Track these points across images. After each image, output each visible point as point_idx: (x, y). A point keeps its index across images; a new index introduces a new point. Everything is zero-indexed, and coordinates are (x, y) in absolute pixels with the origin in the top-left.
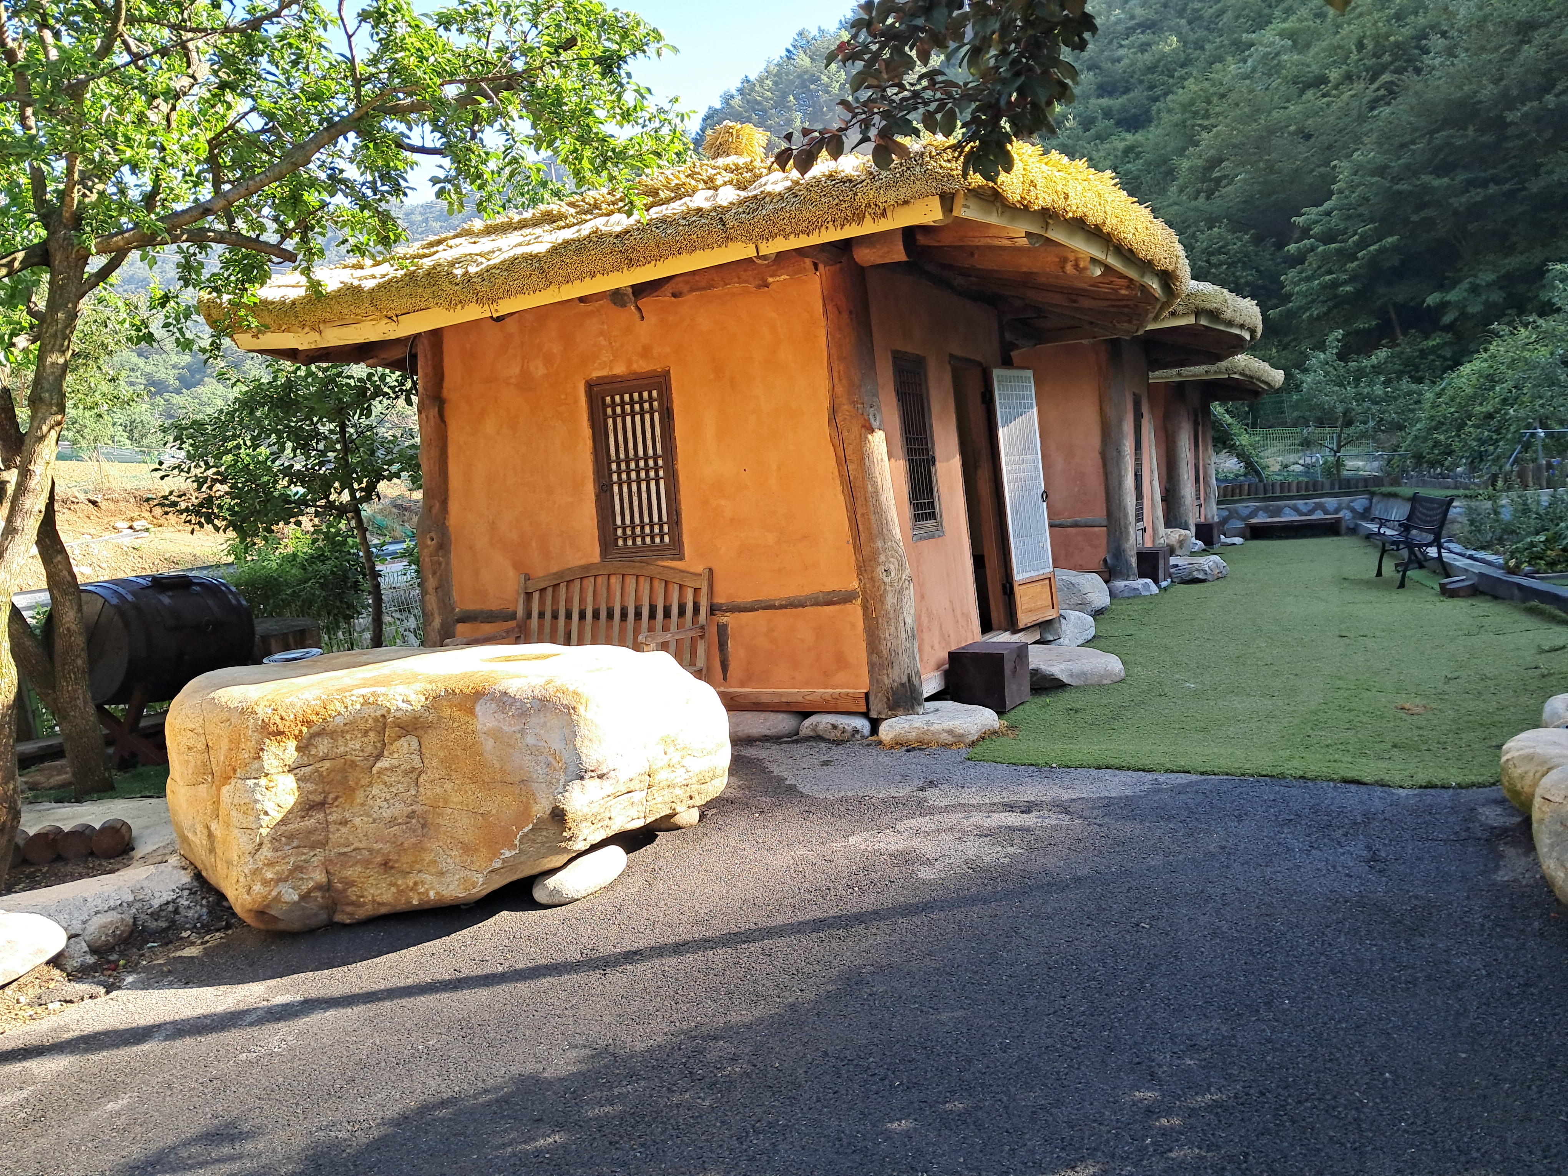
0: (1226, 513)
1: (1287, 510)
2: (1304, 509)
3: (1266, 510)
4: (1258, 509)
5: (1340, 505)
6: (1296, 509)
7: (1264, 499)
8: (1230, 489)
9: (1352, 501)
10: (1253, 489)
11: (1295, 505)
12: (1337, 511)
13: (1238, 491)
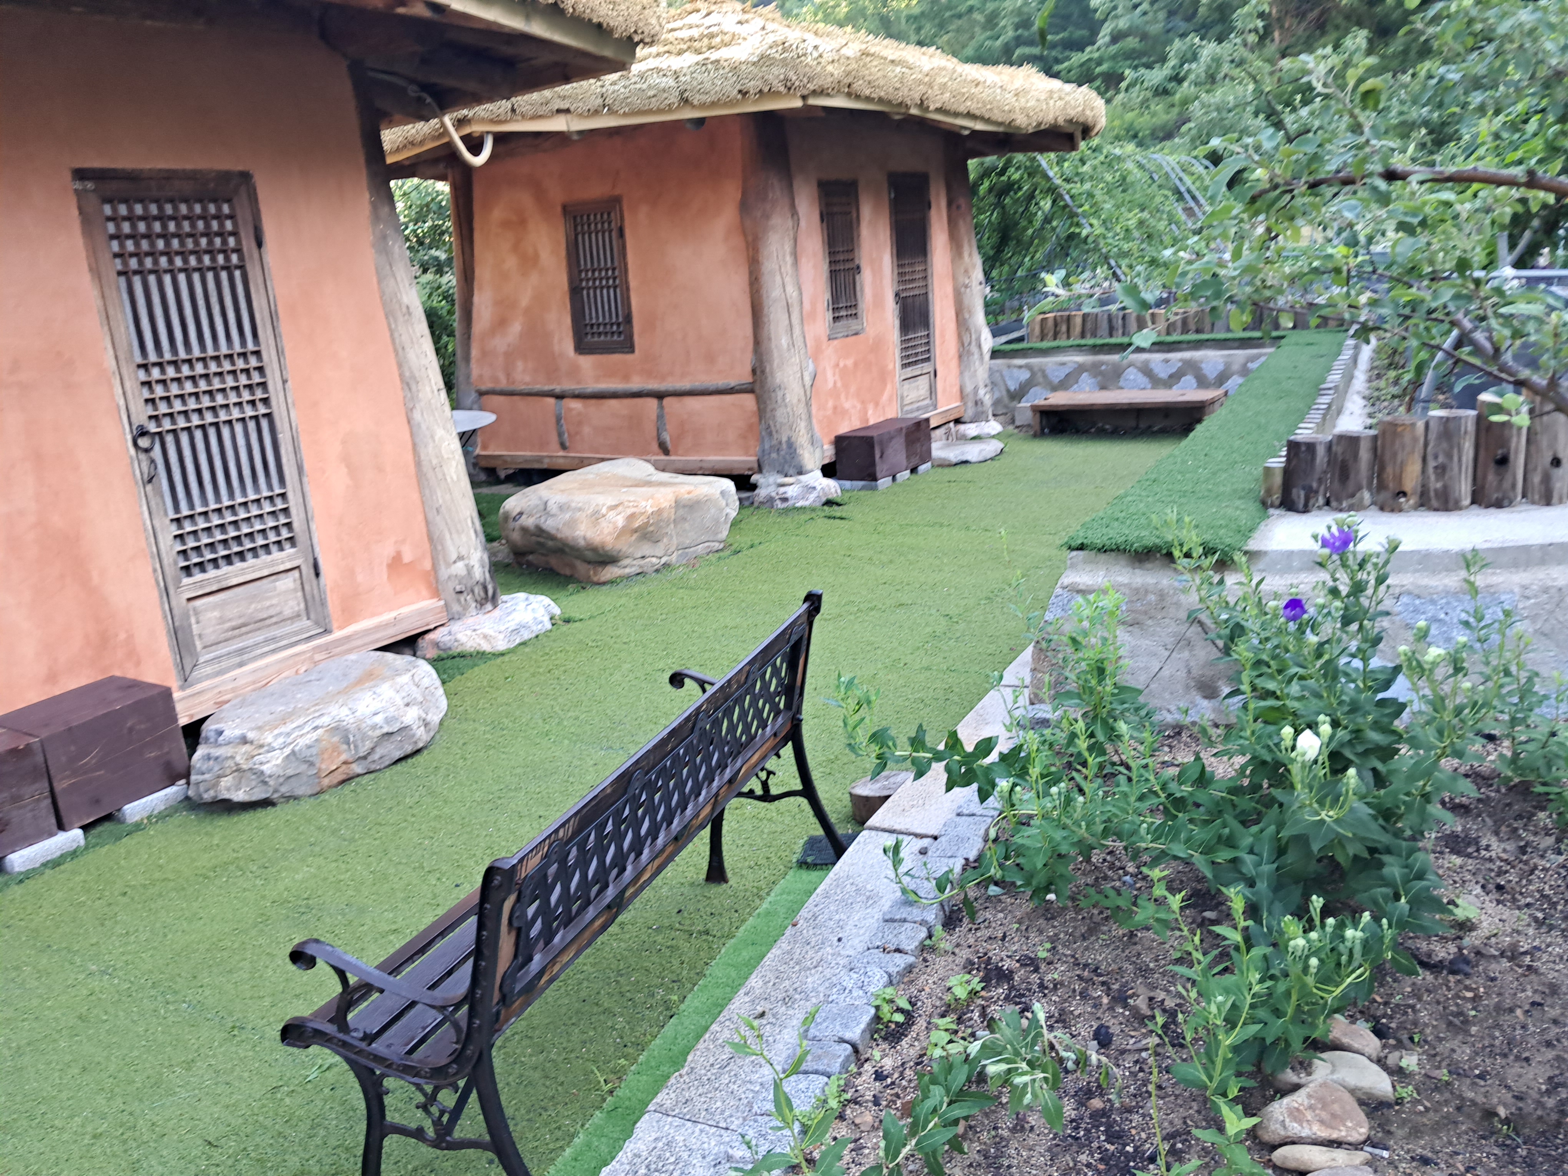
0: (1025, 375)
1: (1132, 374)
2: (1163, 373)
3: (1094, 370)
4: (1081, 369)
5: (1228, 365)
6: (1147, 371)
7: (1097, 349)
8: (1050, 323)
9: (1253, 359)
10: (1089, 325)
11: (1146, 363)
12: (1222, 379)
13: (1064, 328)
